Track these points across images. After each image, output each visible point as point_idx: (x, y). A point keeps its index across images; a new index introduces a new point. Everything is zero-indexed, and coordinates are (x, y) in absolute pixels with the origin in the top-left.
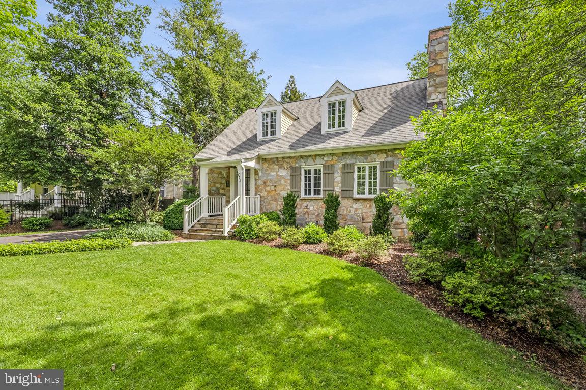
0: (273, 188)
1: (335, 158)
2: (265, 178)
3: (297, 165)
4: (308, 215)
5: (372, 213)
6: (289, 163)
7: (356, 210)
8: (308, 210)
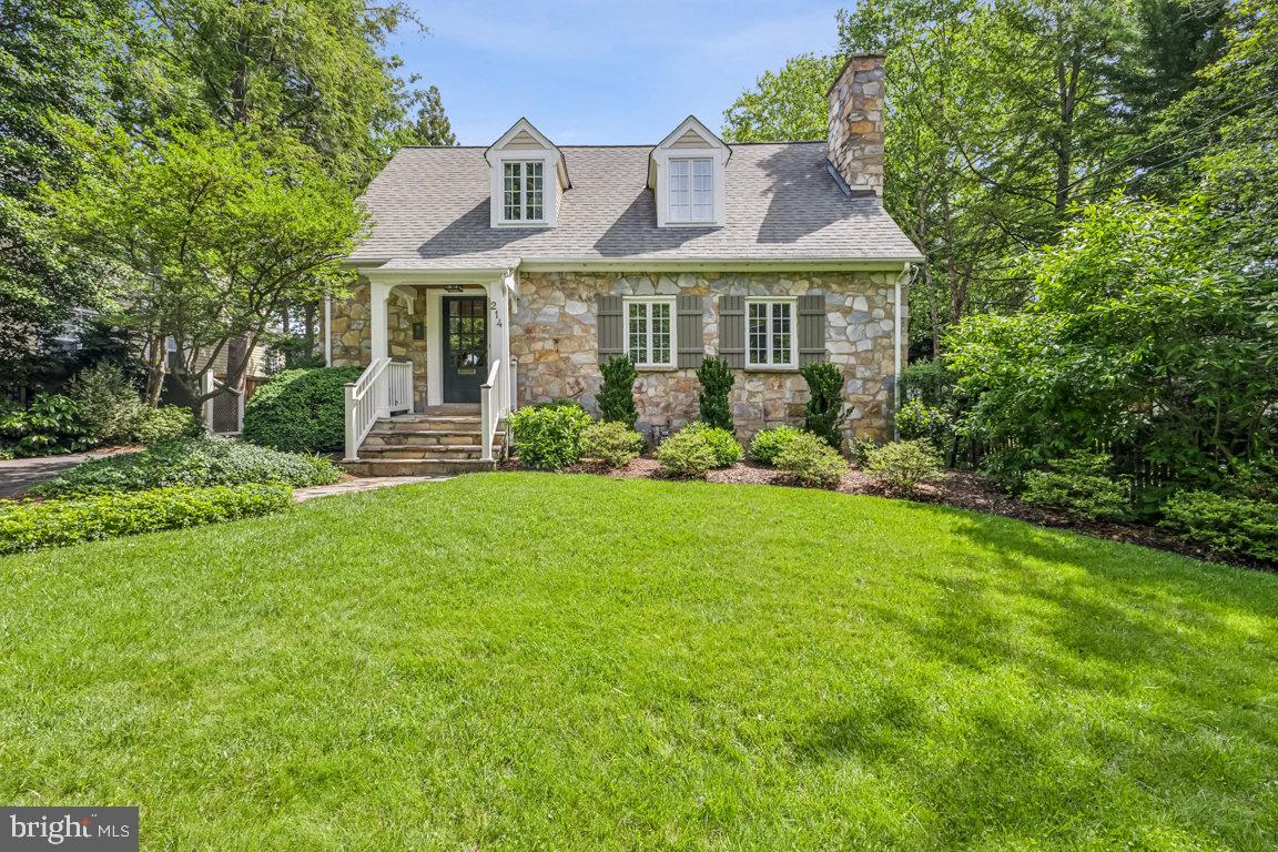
0: (549, 345)
1: (704, 283)
2: (528, 320)
3: (612, 293)
4: (644, 407)
5: (785, 401)
6: (595, 287)
7: (752, 394)
8: (643, 397)
